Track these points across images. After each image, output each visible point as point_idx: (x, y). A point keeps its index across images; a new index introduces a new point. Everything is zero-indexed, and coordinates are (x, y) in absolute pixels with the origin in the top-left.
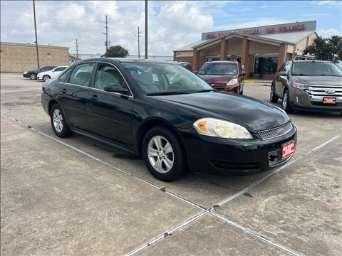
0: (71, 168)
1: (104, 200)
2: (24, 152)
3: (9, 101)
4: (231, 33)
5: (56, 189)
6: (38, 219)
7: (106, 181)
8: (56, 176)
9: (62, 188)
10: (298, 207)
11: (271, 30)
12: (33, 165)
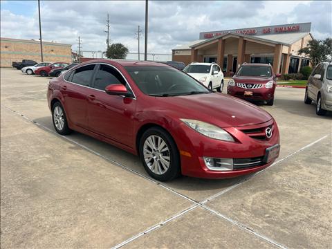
0: (75, 162)
1: (105, 192)
2: (30, 146)
4: (228, 33)
6: (45, 208)
7: (106, 175)
8: (61, 169)
9: (65, 181)
10: (284, 202)
11: (267, 31)
12: (38, 158)
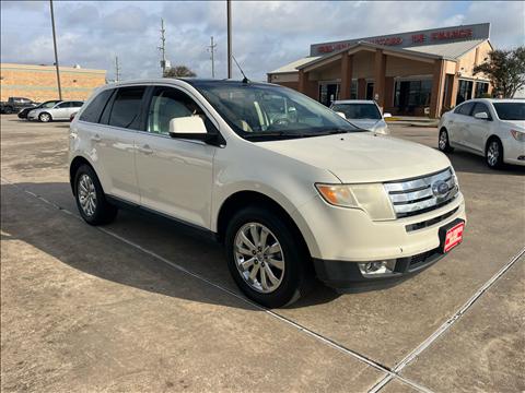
1: (208, 352)
3: (21, 161)
4: (357, 44)
5: (124, 330)
8: (119, 304)
11: (420, 38)
